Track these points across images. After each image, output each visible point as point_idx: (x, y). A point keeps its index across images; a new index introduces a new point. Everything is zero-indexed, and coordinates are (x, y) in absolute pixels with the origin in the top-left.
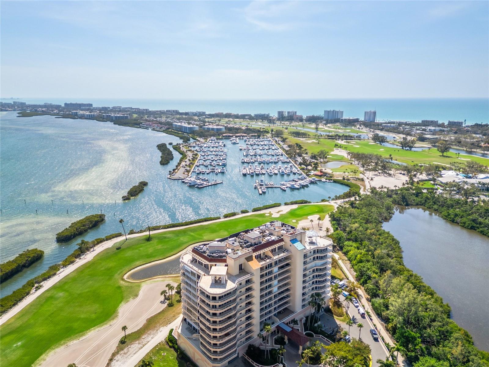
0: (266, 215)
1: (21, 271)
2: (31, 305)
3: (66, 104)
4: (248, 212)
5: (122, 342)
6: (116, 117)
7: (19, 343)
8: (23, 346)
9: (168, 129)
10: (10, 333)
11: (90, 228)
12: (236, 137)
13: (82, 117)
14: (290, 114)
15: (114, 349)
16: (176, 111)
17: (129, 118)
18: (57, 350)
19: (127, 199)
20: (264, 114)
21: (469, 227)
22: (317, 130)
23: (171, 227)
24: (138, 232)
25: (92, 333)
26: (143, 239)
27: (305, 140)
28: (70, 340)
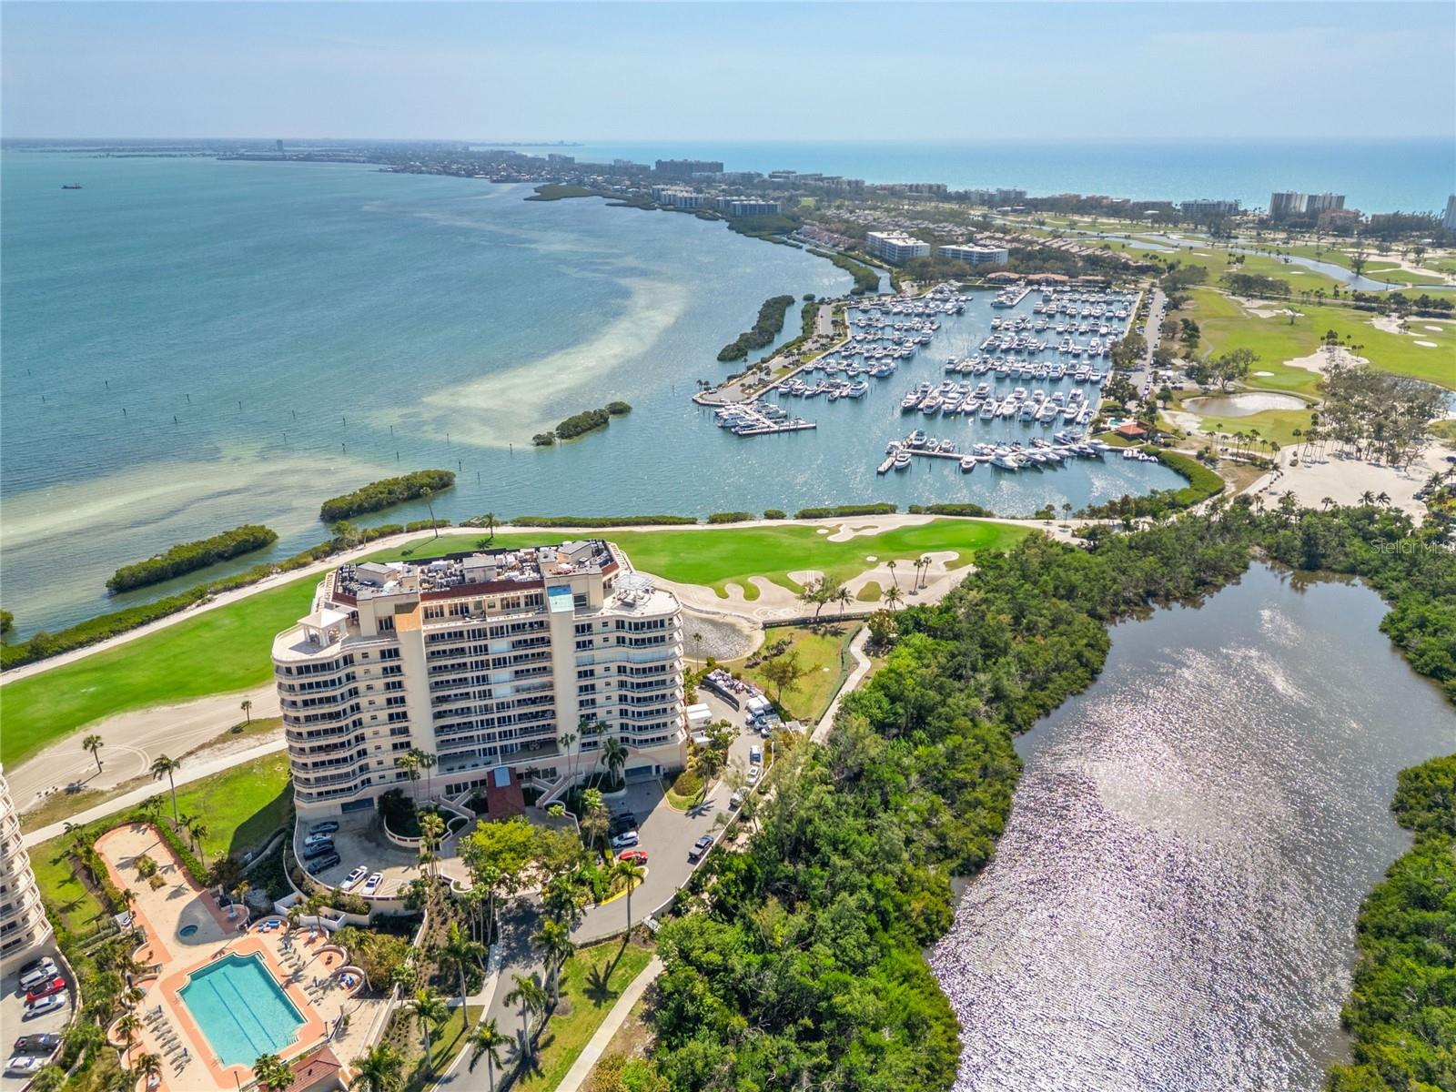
0: (819, 531)
1: (210, 564)
2: (165, 630)
3: (659, 163)
4: (782, 516)
5: (237, 730)
6: (744, 207)
7: (92, 689)
8: (93, 696)
9: (852, 248)
10: (95, 669)
11: (406, 500)
12: (1030, 283)
13: (672, 205)
14: (1319, 205)
15: (213, 736)
16: (939, 187)
17: (779, 210)
18: (129, 715)
19: (543, 444)
20: (1219, 204)
21: (1427, 670)
22: (1358, 273)
23: (561, 525)
24: (476, 526)
25: (202, 703)
26: (470, 543)
27: (1259, 308)
28: (159, 704)
